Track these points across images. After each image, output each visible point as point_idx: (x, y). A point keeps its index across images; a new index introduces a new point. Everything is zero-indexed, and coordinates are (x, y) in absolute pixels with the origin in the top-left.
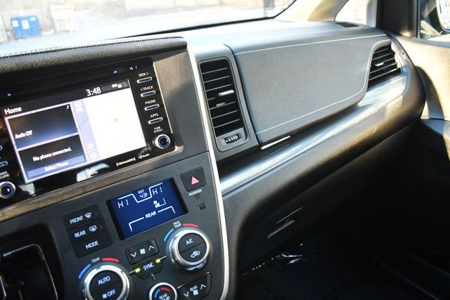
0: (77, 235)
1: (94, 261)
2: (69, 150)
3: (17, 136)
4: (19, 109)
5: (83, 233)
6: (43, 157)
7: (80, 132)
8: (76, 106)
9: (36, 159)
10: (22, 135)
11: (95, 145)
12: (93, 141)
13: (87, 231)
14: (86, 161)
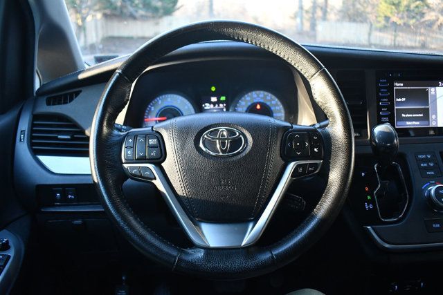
0: (422, 165)
1: (431, 182)
2: (422, 115)
3: (397, 100)
4: (402, 85)
5: (426, 165)
6: (407, 115)
7: (430, 107)
8: (432, 90)
9: (403, 115)
10: (400, 100)
11: (437, 116)
12: (436, 113)
13: (428, 164)
14: (429, 125)
